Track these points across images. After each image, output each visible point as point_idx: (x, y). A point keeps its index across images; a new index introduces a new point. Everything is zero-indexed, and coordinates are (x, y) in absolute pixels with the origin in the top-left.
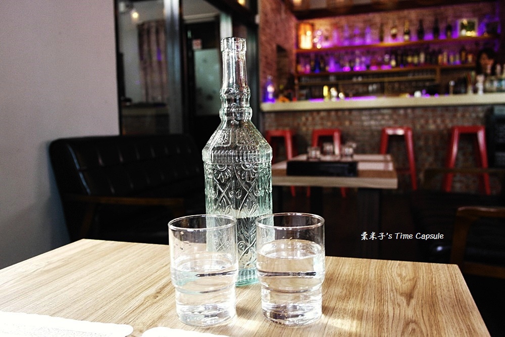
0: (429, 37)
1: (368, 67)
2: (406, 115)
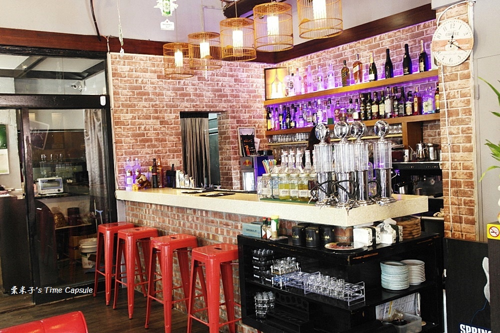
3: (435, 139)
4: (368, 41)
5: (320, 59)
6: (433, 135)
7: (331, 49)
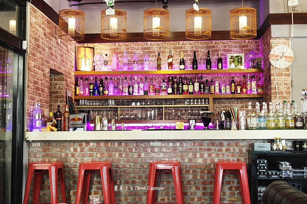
0: (202, 67)
1: (146, 93)
2: (175, 148)
3: (221, 109)
4: (173, 43)
5: (128, 48)
6: (219, 107)
7: (139, 43)
